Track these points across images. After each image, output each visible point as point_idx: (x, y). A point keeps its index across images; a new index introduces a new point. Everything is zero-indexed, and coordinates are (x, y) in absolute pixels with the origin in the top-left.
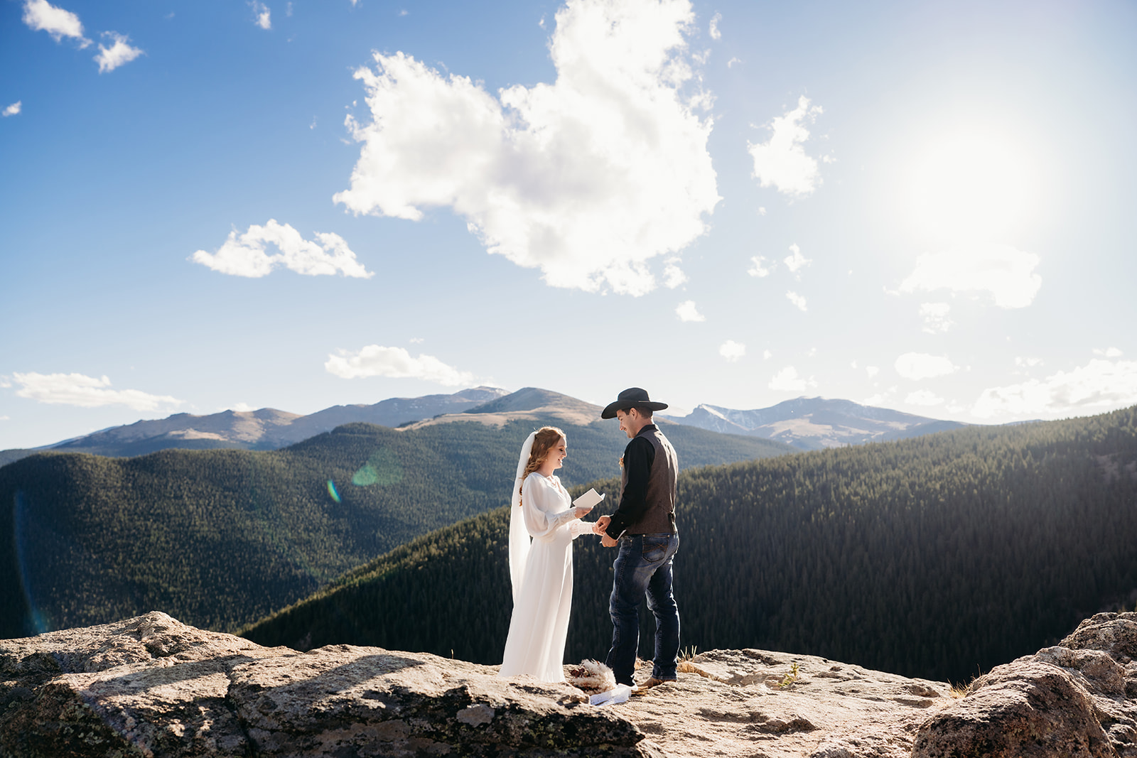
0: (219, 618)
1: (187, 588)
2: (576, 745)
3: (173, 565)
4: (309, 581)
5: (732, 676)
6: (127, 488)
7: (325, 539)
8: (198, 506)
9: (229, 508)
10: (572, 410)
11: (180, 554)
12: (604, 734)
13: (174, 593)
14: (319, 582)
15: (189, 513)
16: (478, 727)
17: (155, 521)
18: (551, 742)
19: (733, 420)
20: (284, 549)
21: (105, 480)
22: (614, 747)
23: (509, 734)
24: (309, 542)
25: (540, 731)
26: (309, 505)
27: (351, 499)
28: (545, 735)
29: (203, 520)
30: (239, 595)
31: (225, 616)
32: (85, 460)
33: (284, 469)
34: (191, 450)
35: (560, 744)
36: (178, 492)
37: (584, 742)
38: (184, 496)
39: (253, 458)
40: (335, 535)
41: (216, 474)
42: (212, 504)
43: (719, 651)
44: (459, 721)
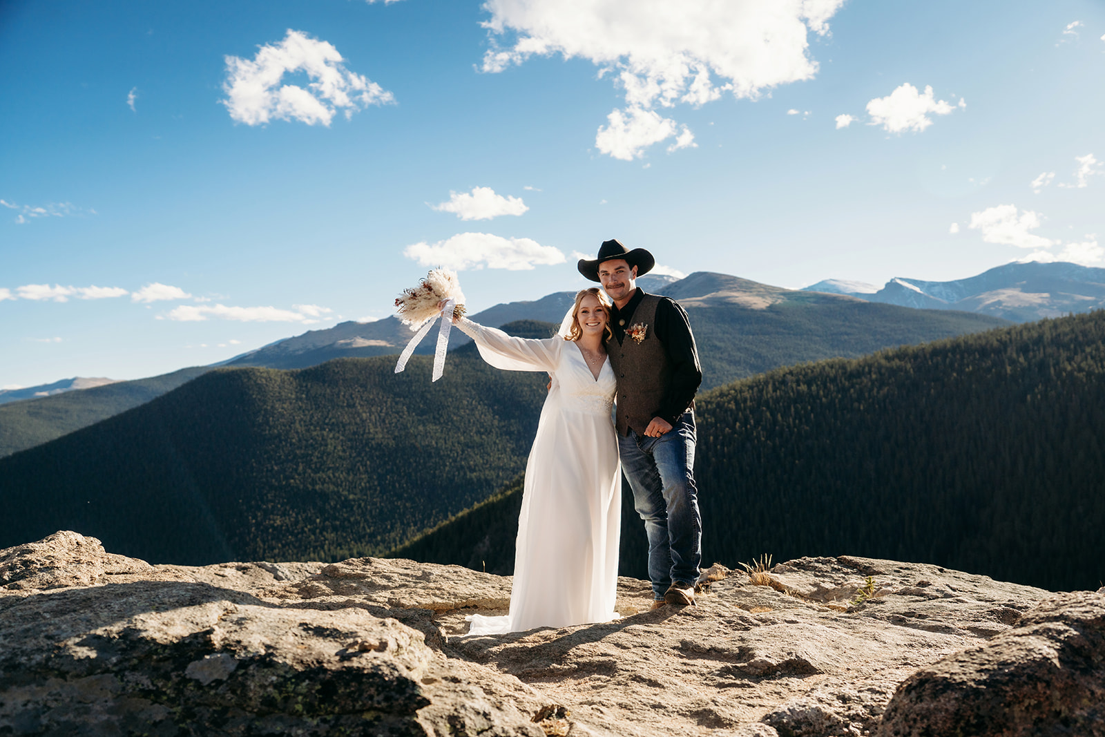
0: (399, 524)
1: (366, 495)
2: (332, 713)
3: (351, 473)
4: (484, 484)
5: (816, 589)
6: (301, 399)
7: (497, 441)
8: (371, 413)
9: (401, 414)
10: (748, 294)
11: (358, 462)
12: (371, 697)
13: (354, 500)
14: (495, 484)
15: (363, 421)
16: (209, 685)
17: (330, 430)
18: (299, 707)
19: (932, 294)
20: (457, 453)
21: (279, 393)
22: (382, 715)
23: (246, 695)
24: (482, 445)
25: (288, 692)
26: (479, 407)
27: (521, 399)
28: (294, 697)
29: (377, 427)
30: (417, 500)
31: (405, 522)
32: (259, 374)
33: (452, 372)
34: (360, 358)
35: (311, 710)
36: (351, 401)
37: (343, 708)
38: (357, 404)
39: (421, 363)
40: (508, 437)
41: (386, 381)
42: (384, 411)
43: (808, 559)
44: (188, 677)
